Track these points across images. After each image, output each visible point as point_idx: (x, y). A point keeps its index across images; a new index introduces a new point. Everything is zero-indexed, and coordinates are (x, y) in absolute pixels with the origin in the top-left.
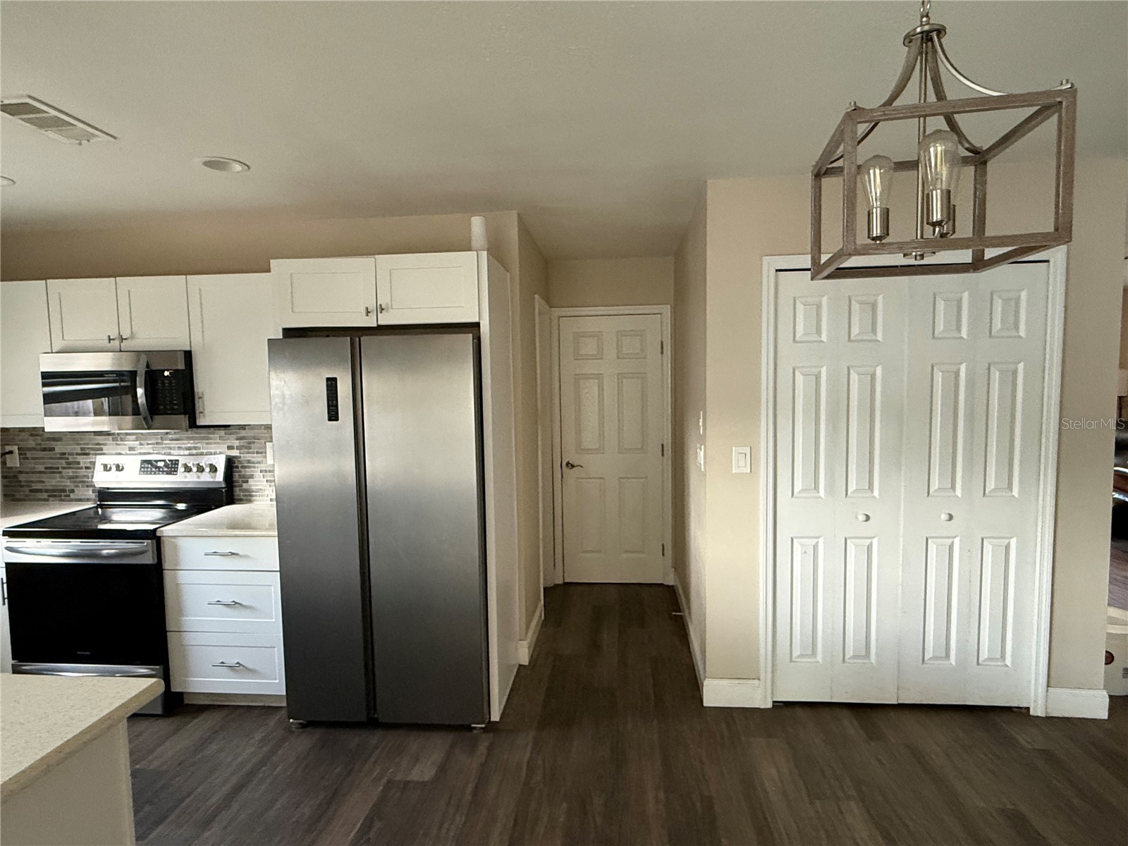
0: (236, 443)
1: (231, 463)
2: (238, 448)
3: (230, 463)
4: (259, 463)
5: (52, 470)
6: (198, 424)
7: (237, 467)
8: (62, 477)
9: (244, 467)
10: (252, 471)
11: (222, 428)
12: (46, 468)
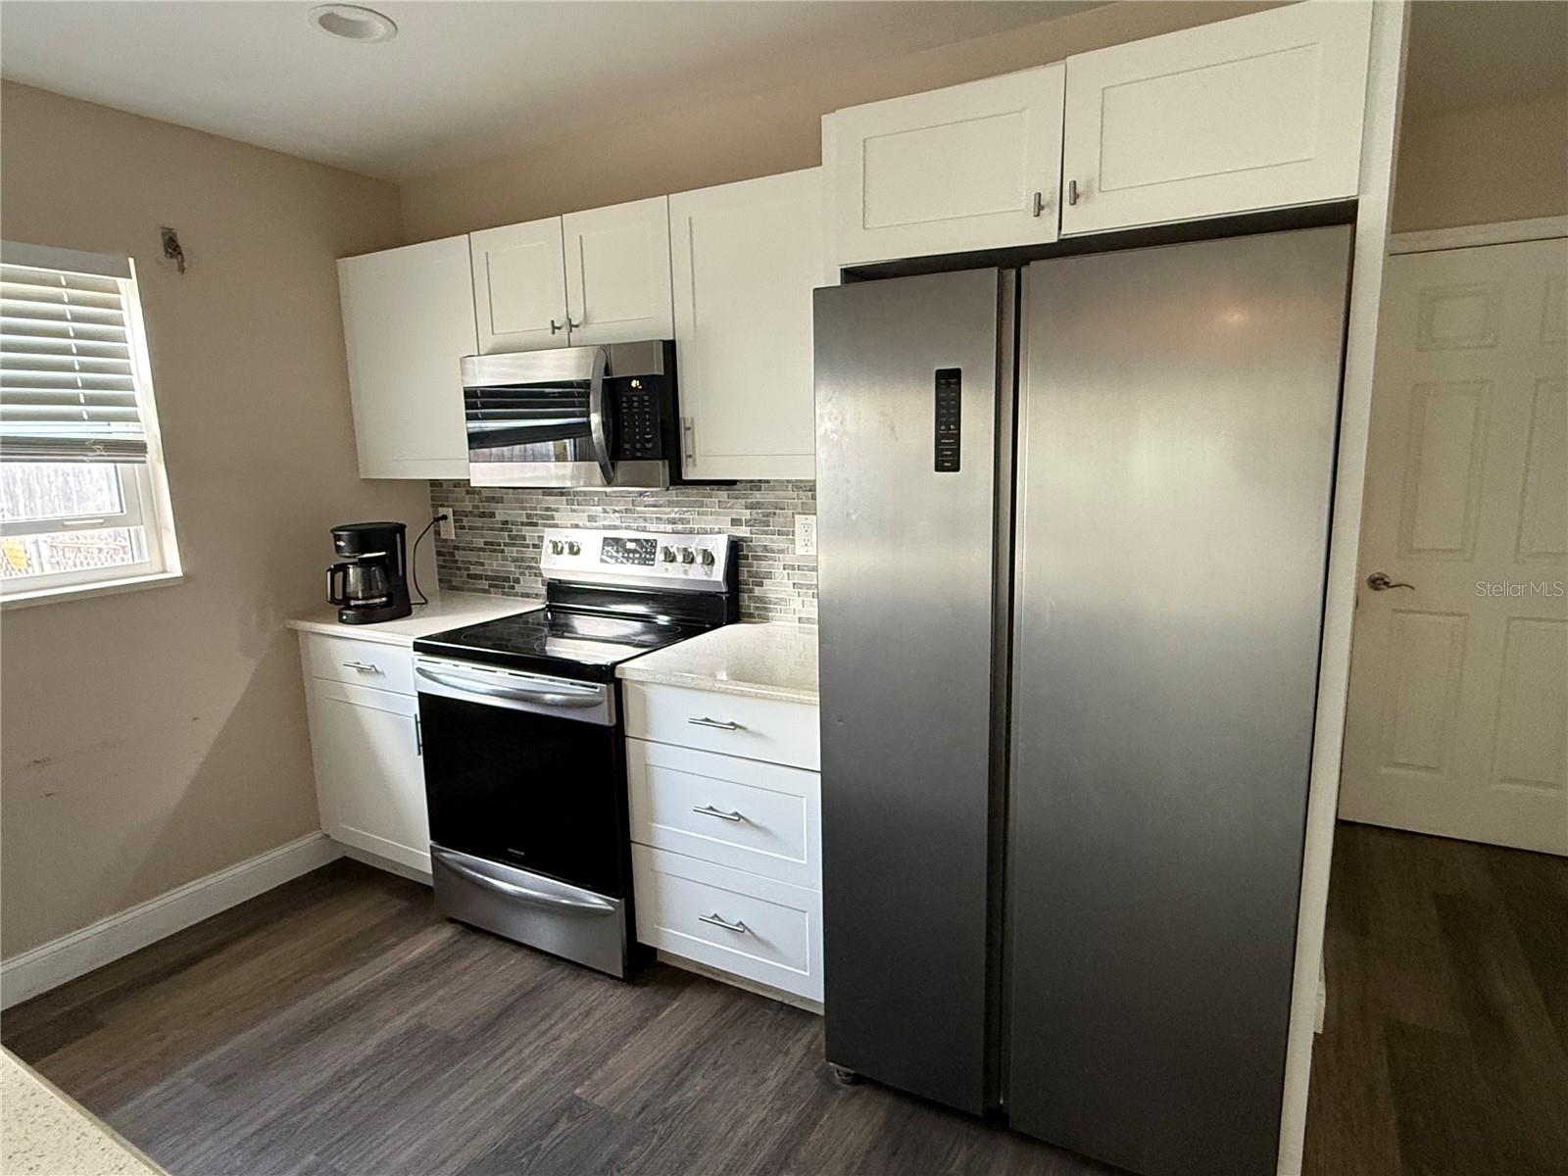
0: (746, 514)
1: (736, 550)
2: (748, 523)
3: (735, 548)
4: (781, 551)
5: (492, 547)
6: (684, 478)
7: (746, 557)
8: (505, 559)
9: (757, 558)
10: (771, 566)
11: (724, 487)
12: (486, 543)
